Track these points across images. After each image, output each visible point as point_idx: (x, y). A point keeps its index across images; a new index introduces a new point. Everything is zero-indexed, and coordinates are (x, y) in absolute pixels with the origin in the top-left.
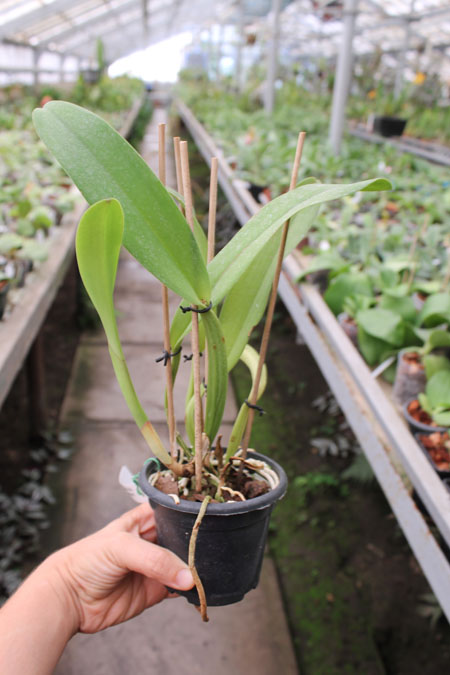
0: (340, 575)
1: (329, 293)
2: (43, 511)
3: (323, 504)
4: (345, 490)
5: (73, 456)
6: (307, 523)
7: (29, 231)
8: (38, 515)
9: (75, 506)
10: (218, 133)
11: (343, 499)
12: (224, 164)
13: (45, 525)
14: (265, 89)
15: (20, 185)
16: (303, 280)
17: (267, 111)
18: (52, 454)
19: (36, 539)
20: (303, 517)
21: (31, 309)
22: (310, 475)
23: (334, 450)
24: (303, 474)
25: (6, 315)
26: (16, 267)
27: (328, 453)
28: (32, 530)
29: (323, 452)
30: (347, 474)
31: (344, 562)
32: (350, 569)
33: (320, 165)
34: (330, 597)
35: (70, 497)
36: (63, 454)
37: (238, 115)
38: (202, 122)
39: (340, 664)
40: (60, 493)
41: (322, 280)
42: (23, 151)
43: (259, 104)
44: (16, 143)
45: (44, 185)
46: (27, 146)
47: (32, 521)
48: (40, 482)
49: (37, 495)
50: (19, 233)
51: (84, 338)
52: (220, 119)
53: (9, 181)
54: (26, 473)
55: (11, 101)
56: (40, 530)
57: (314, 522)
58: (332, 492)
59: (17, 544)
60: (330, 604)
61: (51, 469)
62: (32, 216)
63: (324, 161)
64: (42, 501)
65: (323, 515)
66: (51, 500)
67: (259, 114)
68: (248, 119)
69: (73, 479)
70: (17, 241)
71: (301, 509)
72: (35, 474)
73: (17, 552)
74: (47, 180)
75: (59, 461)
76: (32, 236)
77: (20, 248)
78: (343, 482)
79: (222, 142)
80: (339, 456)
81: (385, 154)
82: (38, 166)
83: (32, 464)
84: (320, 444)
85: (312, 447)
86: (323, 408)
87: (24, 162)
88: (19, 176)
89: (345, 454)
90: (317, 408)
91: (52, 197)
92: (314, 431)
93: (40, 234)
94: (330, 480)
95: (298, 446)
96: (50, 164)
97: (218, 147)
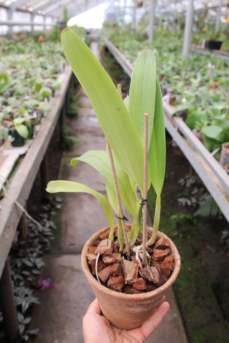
0: (194, 259)
1: (188, 120)
2: (51, 232)
3: (185, 228)
4: (195, 221)
5: (63, 207)
6: (177, 236)
7: (41, 98)
8: (49, 234)
9: (66, 230)
10: (126, 52)
11: (195, 225)
13: (52, 238)
14: (149, 29)
15: (33, 78)
16: (175, 115)
17: (150, 40)
18: (53, 206)
19: (49, 244)
20: (175, 233)
21: (46, 133)
22: (178, 214)
23: (189, 203)
24: (175, 214)
25: (34, 136)
26: (37, 114)
27: (186, 205)
28: (46, 240)
29: (184, 204)
30: (196, 214)
31: (196, 254)
32: (199, 257)
33: (179, 65)
34: (189, 269)
35: (63, 226)
36: (59, 206)
37: (136, 43)
38: (118, 47)
39: (195, 298)
40: (58, 224)
41: (184, 115)
42: (32, 62)
43: (146, 37)
44: (28, 59)
45: (45, 78)
46: (34, 60)
47: (46, 236)
48: (49, 219)
49: (48, 225)
50: (36, 99)
51: (64, 154)
52: (127, 45)
53: (27, 76)
54: (41, 215)
55: (22, 40)
56: (50, 240)
57: (181, 236)
58: (189, 222)
59: (40, 247)
60: (190, 272)
61: (53, 213)
62: (41, 91)
63: (181, 63)
64: (50, 227)
65: (185, 233)
66: (54, 227)
67: (146, 42)
68: (141, 45)
69: (64, 218)
70: (36, 102)
71: (174, 230)
72: (46, 216)
73: (40, 250)
74: (46, 75)
75: (57, 210)
76: (43, 100)
77: (38, 106)
78: (194, 218)
79: (129, 56)
80: (192, 206)
81: (211, 60)
82: (40, 70)
83: (44, 211)
84: (182, 200)
85: (178, 202)
86: (183, 184)
87: (33, 68)
88: (32, 74)
89: (194, 205)
90: (180, 184)
91: (49, 83)
92: (179, 195)
93: (46, 99)
94: (188, 216)
95: (172, 202)
96: (46, 68)
97: (127, 58)
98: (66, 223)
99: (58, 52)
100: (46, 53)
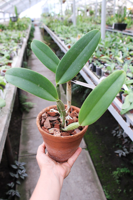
10: (60, 35)
12: (66, 47)
14: (73, 17)
17: (74, 25)
27: (122, 156)
29: (120, 155)
38: (53, 31)
43: (71, 22)
52: (59, 29)
57: (125, 191)
58: (128, 175)
61: (18, 182)
71: (118, 186)
72: (12, 184)
79: (63, 39)
80: (127, 156)
84: (118, 152)
86: (114, 135)
95: (110, 155)
96: (3, 55)
97: (62, 40)
98: (29, 191)
99: (13, 39)
100: (4, 41)
